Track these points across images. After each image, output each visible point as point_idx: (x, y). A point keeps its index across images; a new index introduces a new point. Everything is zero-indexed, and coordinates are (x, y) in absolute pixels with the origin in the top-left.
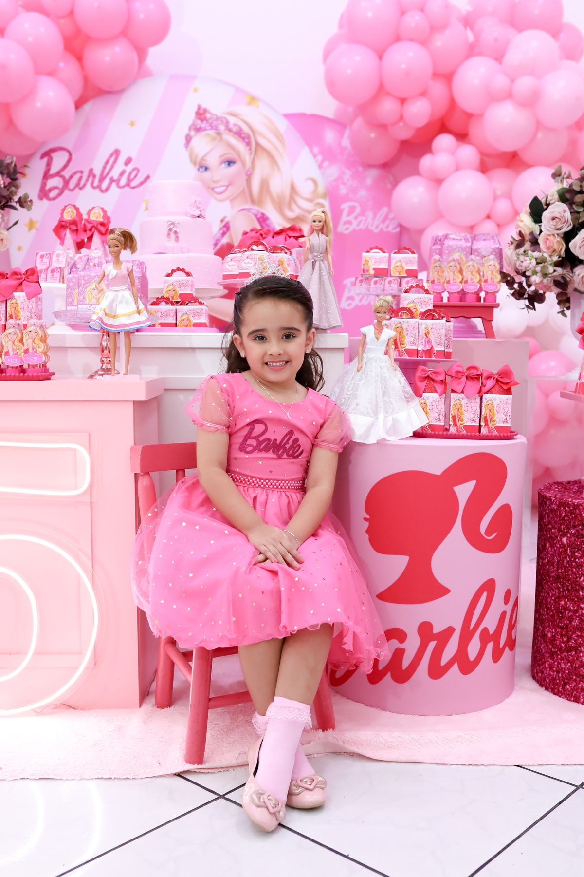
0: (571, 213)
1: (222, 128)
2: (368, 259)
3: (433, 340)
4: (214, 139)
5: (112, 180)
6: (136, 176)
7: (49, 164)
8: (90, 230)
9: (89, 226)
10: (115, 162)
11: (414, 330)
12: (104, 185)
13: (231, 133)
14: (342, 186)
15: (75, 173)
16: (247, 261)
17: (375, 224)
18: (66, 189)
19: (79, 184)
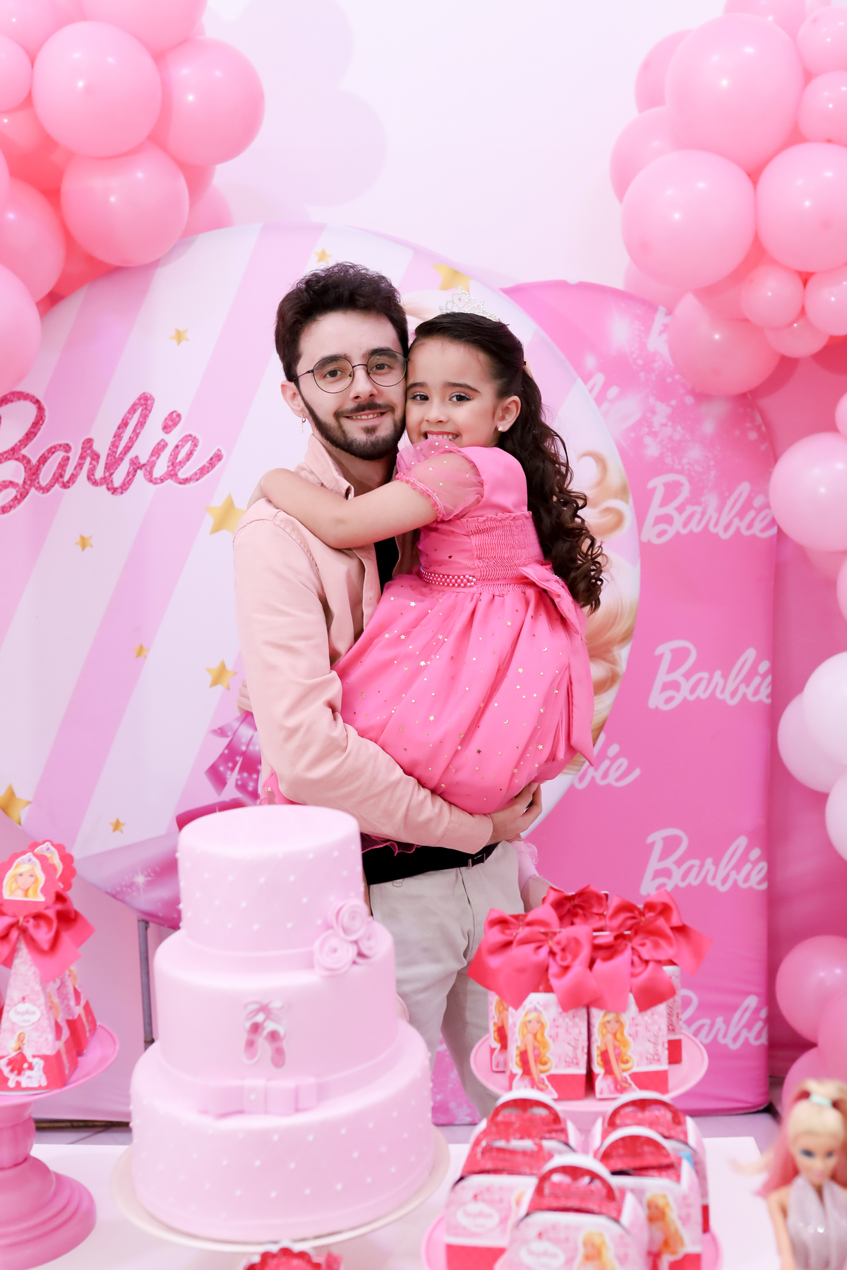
10: (141, 424)
12: (118, 478)
14: (649, 441)
16: (538, 1246)
17: (724, 520)
18: (31, 486)
19: (61, 476)
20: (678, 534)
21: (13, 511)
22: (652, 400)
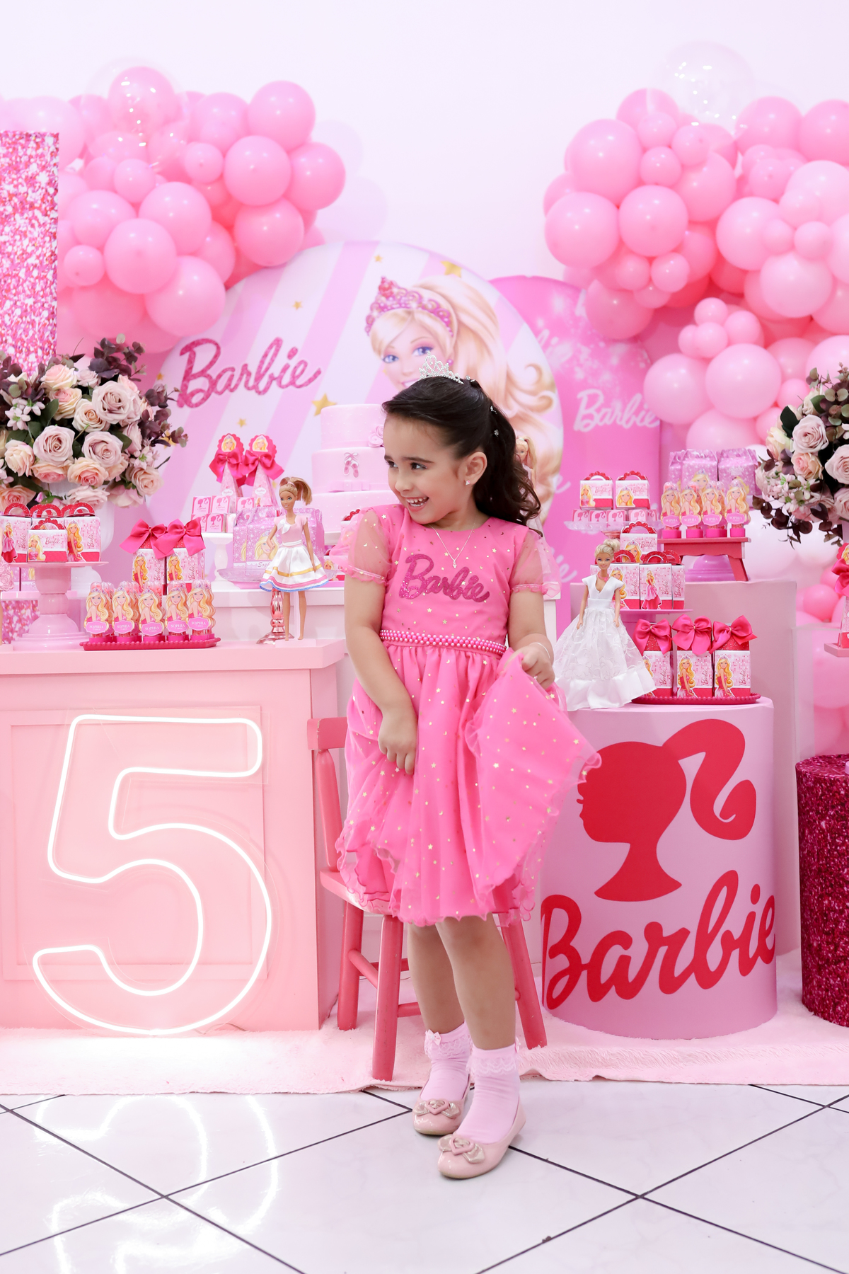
0: (826, 427)
1: (414, 305)
2: (588, 488)
3: (658, 589)
4: (403, 319)
5: (272, 378)
6: (302, 372)
7: (191, 362)
8: (253, 464)
9: (251, 459)
10: (275, 355)
11: (635, 577)
12: (262, 385)
13: (426, 312)
14: (577, 369)
15: (224, 371)
17: (626, 417)
18: (212, 391)
19: (230, 385)
20: (597, 426)
21: (201, 406)
22: (580, 346)
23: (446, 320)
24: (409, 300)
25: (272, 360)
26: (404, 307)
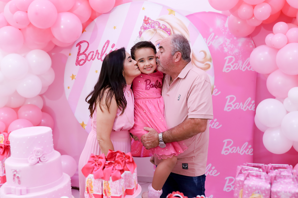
1: (157, 27)
4: (153, 33)
7: (80, 49)
10: (107, 46)
12: (103, 58)
13: (161, 29)
14: (225, 48)
15: (90, 53)
17: (243, 67)
18: (87, 60)
19: (92, 58)
20: (232, 70)
21: (83, 65)
22: (226, 38)
23: (169, 33)
24: (155, 25)
25: (106, 48)
26: (153, 28)
